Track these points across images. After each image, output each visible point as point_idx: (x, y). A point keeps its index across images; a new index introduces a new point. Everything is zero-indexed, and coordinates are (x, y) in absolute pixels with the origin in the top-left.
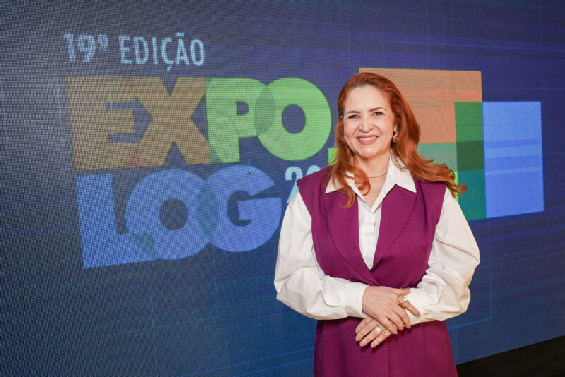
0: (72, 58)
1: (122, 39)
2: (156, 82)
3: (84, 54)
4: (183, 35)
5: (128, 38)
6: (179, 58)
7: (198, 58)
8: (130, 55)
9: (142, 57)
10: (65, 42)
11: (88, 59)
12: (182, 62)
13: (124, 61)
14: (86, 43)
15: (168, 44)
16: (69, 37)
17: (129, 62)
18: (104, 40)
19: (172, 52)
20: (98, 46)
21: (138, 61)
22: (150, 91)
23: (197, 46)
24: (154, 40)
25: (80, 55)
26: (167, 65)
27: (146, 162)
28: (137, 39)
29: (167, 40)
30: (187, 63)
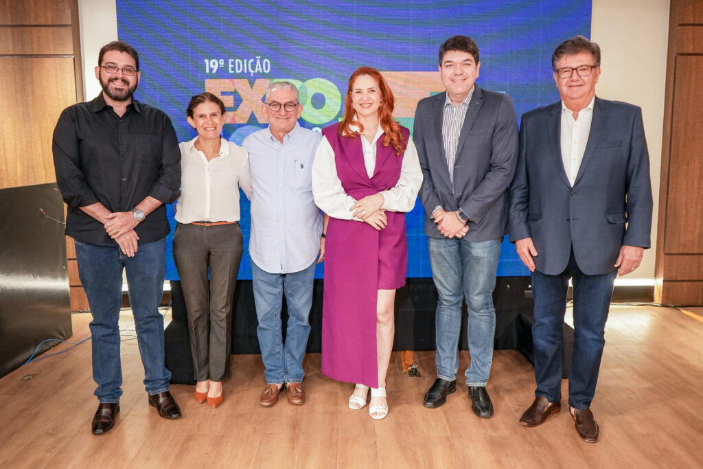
0: (208, 71)
1: (230, 61)
2: (245, 81)
3: (213, 69)
4: (259, 57)
5: (233, 60)
6: (257, 69)
7: (267, 69)
8: (233, 69)
9: (239, 69)
10: (205, 64)
11: (214, 71)
12: (259, 71)
13: (231, 71)
14: (214, 64)
15: (252, 63)
16: (207, 61)
17: (233, 72)
18: (222, 61)
19: (253, 67)
20: (219, 65)
21: (237, 71)
22: (241, 86)
23: (266, 63)
24: (245, 61)
25: (211, 70)
26: (250, 73)
27: (239, 121)
28: (237, 61)
29: (252, 60)
30: (261, 72)
